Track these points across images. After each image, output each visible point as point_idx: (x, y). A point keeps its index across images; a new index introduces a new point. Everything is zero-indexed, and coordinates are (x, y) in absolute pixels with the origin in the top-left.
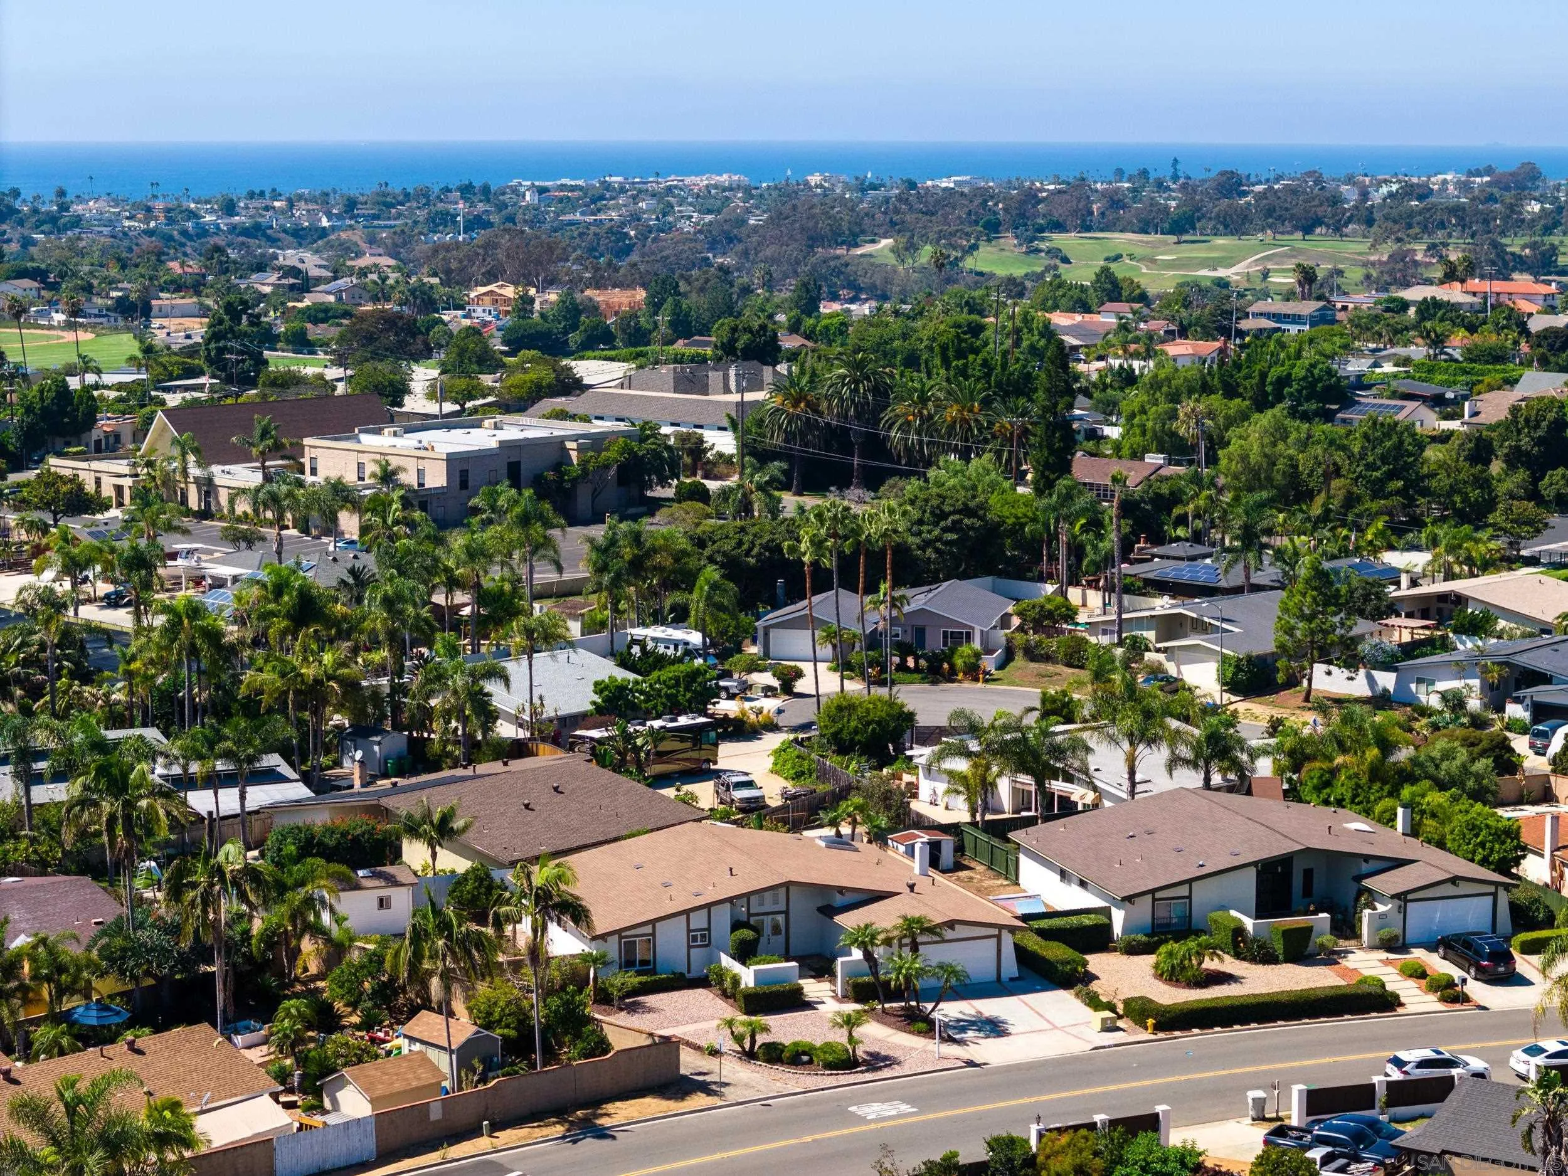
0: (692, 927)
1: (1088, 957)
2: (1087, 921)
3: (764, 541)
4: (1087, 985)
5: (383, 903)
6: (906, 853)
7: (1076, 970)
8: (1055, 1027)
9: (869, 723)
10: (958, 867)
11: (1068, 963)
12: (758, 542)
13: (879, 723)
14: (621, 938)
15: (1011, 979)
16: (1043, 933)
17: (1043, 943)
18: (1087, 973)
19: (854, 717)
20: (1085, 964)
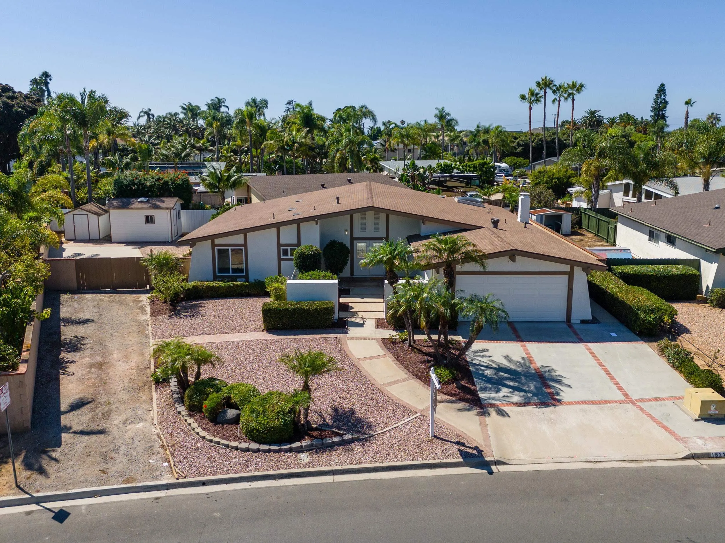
0: (282, 242)
1: (676, 306)
2: (674, 270)
3: (539, 138)
4: (674, 339)
5: (149, 220)
6: (537, 220)
7: (661, 319)
8: (628, 399)
9: (553, 179)
10: (574, 233)
11: (653, 311)
12: (537, 138)
13: (558, 179)
14: (214, 245)
15: (583, 322)
16: (628, 279)
17: (625, 286)
18: (674, 323)
19: (546, 176)
20: (673, 313)
